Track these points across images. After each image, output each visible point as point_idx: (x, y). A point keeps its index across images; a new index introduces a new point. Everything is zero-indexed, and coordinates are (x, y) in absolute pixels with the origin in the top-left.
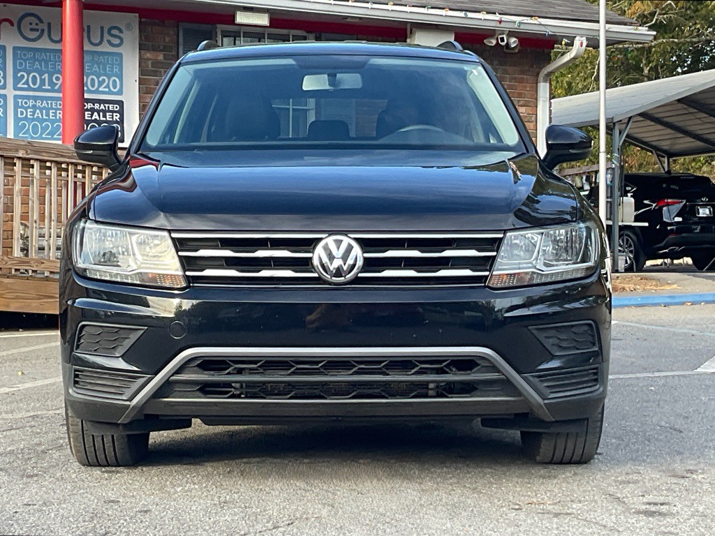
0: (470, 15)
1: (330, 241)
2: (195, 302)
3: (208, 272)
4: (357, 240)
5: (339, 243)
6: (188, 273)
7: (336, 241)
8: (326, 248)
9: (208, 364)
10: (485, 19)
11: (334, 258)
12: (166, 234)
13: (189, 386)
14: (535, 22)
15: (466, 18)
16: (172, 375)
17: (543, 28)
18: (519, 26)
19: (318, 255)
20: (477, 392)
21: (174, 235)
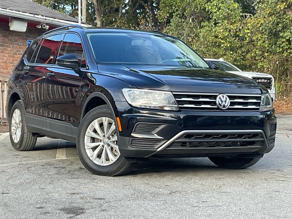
0: (36, 16)
1: (221, 96)
2: (185, 115)
3: (185, 106)
4: (227, 96)
5: (223, 96)
6: (179, 106)
7: (222, 96)
8: (220, 98)
9: (188, 136)
10: (40, 18)
11: (223, 101)
12: (170, 93)
13: (178, 143)
14: (57, 21)
15: (34, 17)
16: (176, 140)
17: (59, 23)
18: (52, 22)
19: (218, 100)
20: (255, 145)
21: (173, 93)
